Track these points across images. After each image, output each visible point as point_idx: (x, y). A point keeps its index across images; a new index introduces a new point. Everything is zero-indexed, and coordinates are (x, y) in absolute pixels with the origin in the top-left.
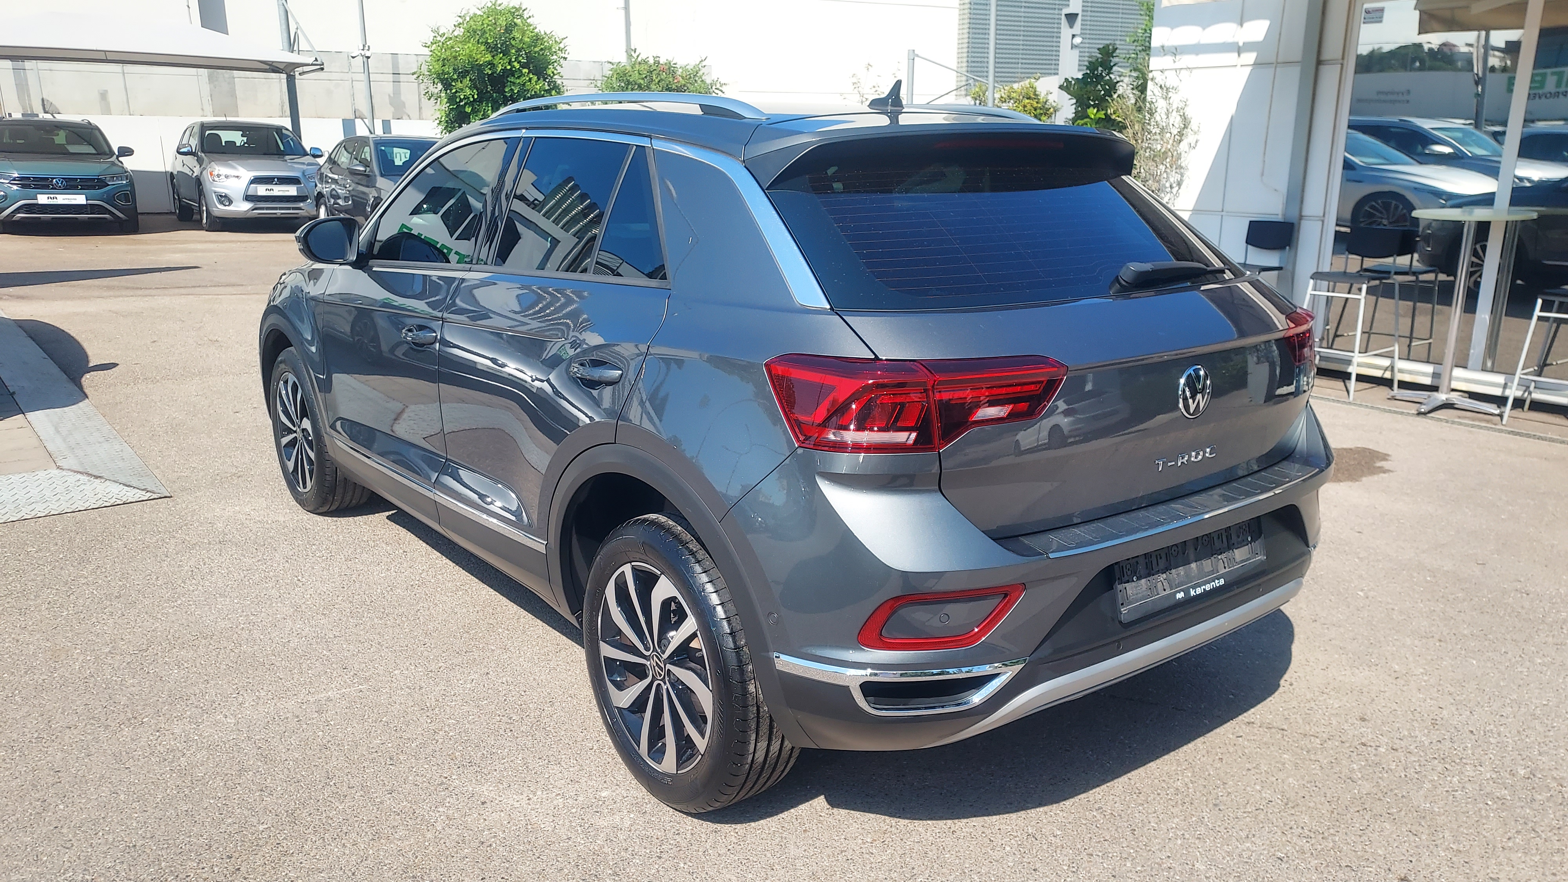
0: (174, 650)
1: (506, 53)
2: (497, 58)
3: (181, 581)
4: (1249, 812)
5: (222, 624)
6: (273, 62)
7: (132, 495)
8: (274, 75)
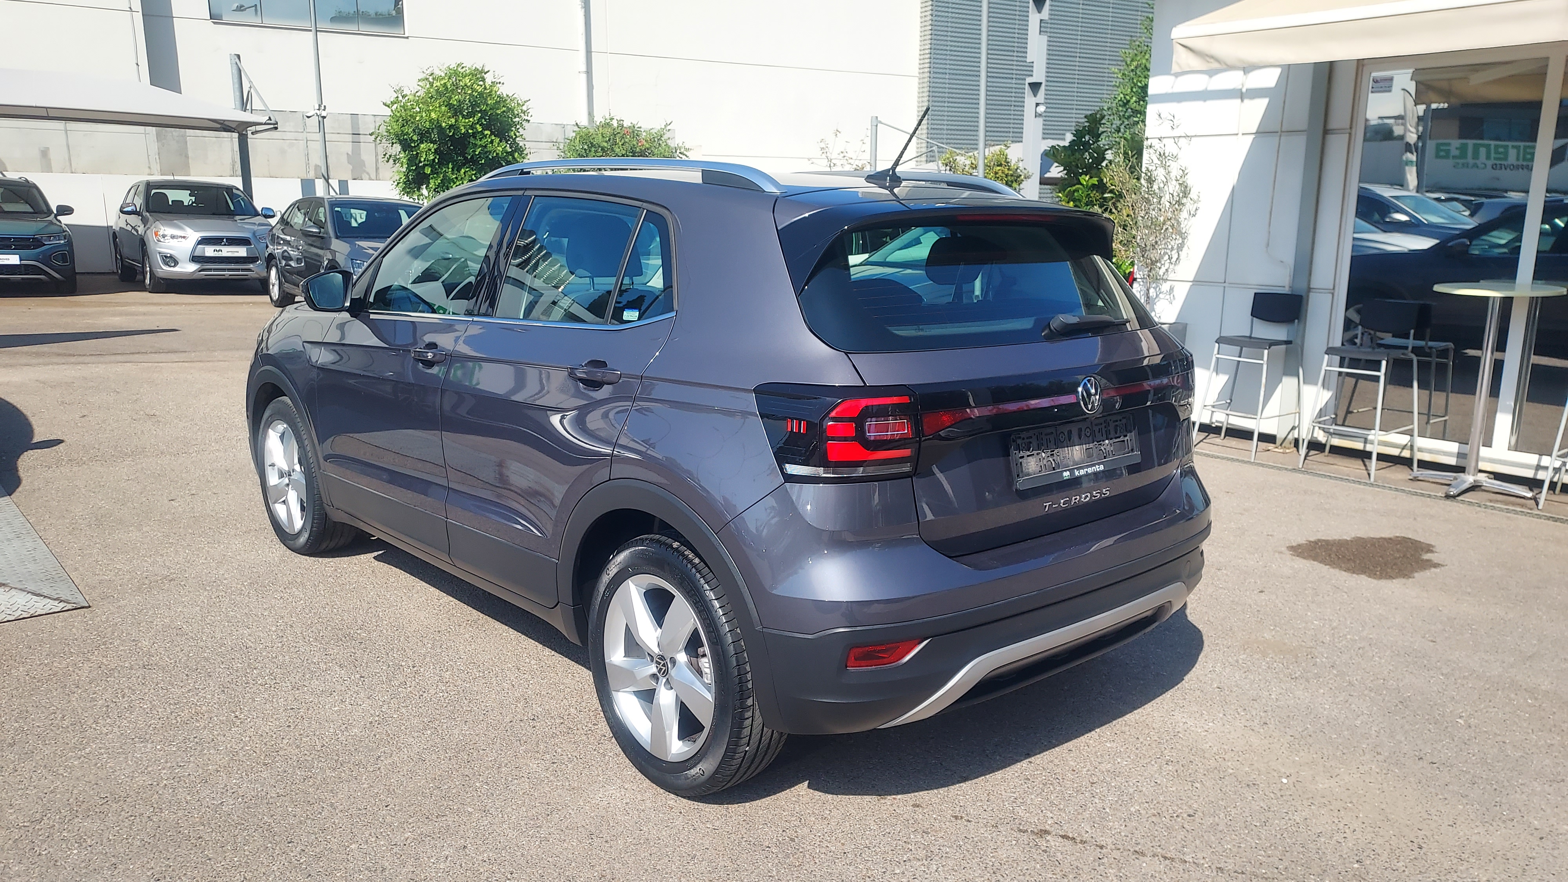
0: (76, 820)
3: (92, 721)
5: (140, 780)
6: (224, 121)
7: (41, 605)
8: (225, 134)
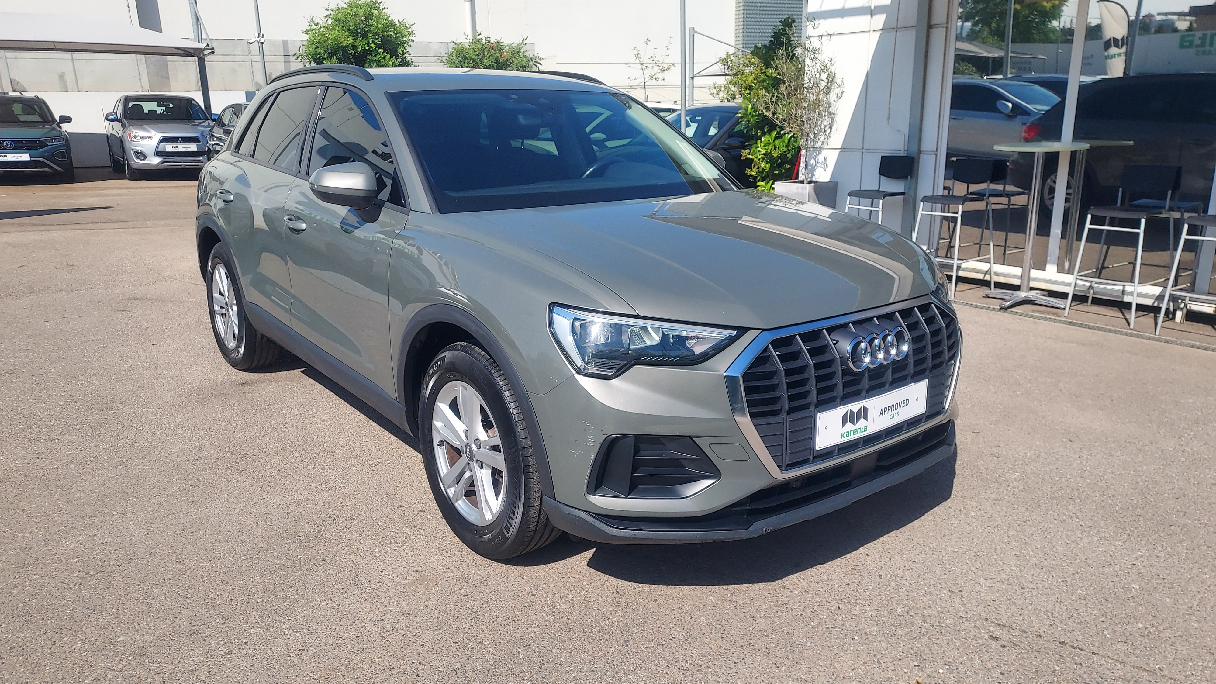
1: (364, 36)
2: (358, 41)
4: (650, 648)
6: (186, 48)
8: (190, 58)
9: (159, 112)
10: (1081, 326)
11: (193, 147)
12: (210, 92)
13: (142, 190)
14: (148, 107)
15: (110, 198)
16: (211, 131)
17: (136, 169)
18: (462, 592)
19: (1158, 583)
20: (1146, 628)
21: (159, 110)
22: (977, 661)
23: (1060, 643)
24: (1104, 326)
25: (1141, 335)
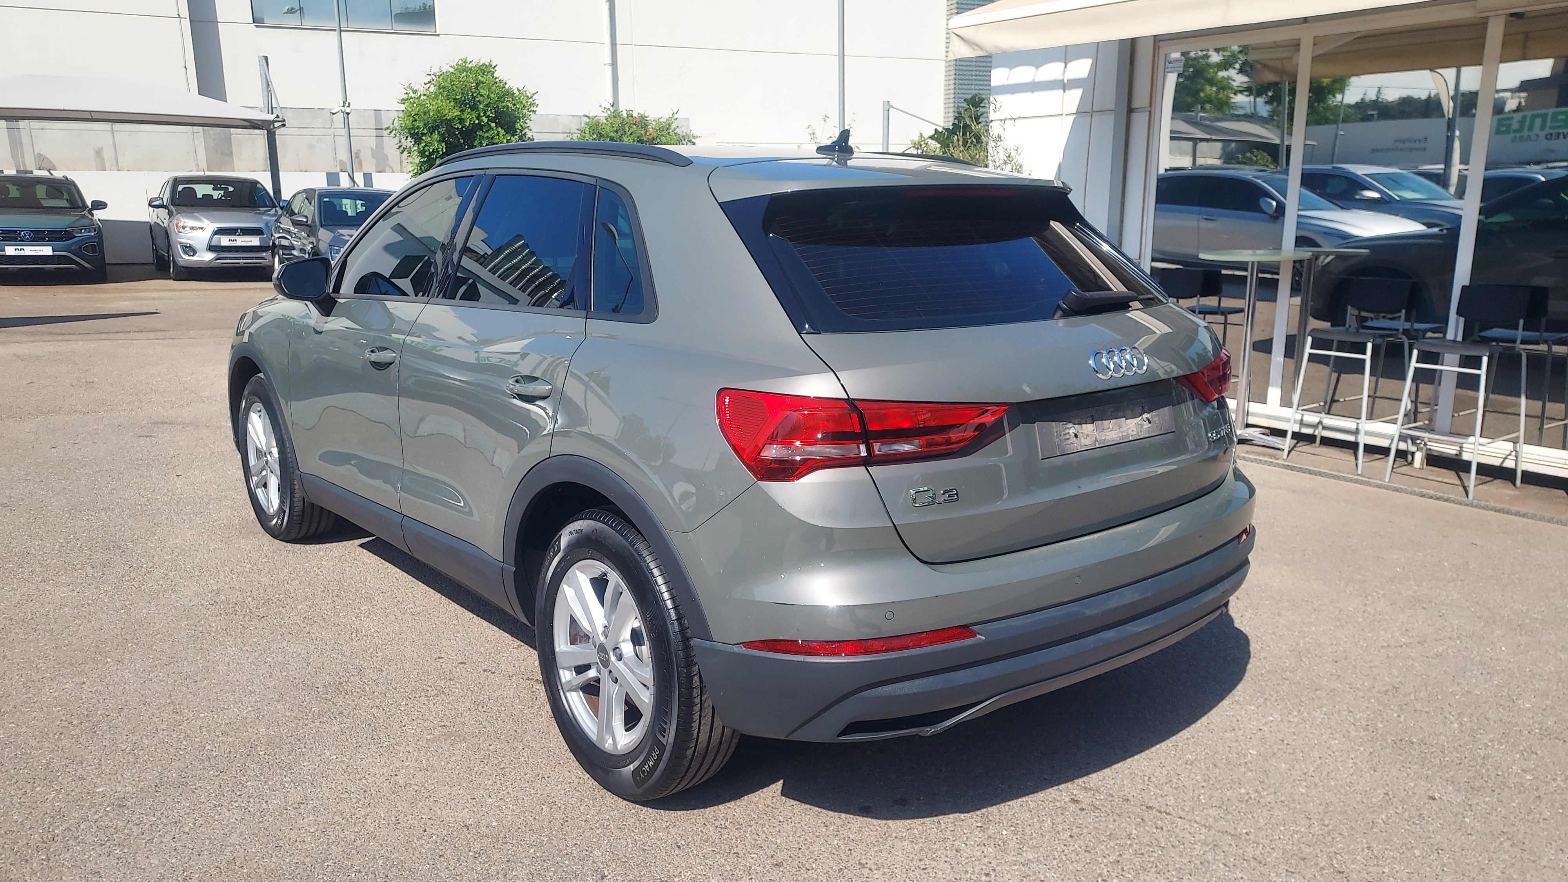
1: (474, 108)
2: (465, 113)
6: (252, 120)
8: (257, 131)
9: (215, 197)
10: (1300, 470)
11: (255, 241)
12: (281, 173)
13: (189, 293)
14: (201, 190)
15: (147, 302)
16: (277, 221)
17: (183, 267)
18: (491, 748)
19: (1279, 749)
20: (1248, 793)
21: (216, 195)
22: (1048, 824)
23: (1147, 807)
24: (1327, 471)
25: (1368, 482)
